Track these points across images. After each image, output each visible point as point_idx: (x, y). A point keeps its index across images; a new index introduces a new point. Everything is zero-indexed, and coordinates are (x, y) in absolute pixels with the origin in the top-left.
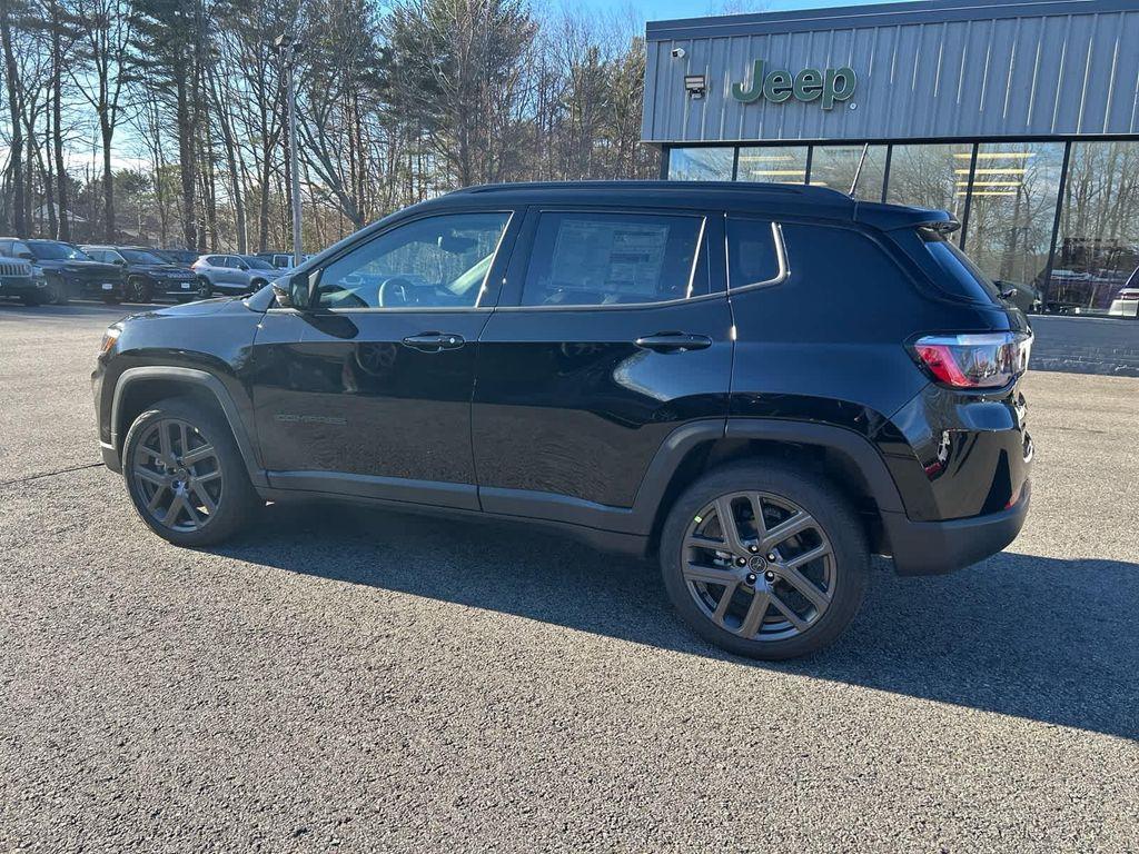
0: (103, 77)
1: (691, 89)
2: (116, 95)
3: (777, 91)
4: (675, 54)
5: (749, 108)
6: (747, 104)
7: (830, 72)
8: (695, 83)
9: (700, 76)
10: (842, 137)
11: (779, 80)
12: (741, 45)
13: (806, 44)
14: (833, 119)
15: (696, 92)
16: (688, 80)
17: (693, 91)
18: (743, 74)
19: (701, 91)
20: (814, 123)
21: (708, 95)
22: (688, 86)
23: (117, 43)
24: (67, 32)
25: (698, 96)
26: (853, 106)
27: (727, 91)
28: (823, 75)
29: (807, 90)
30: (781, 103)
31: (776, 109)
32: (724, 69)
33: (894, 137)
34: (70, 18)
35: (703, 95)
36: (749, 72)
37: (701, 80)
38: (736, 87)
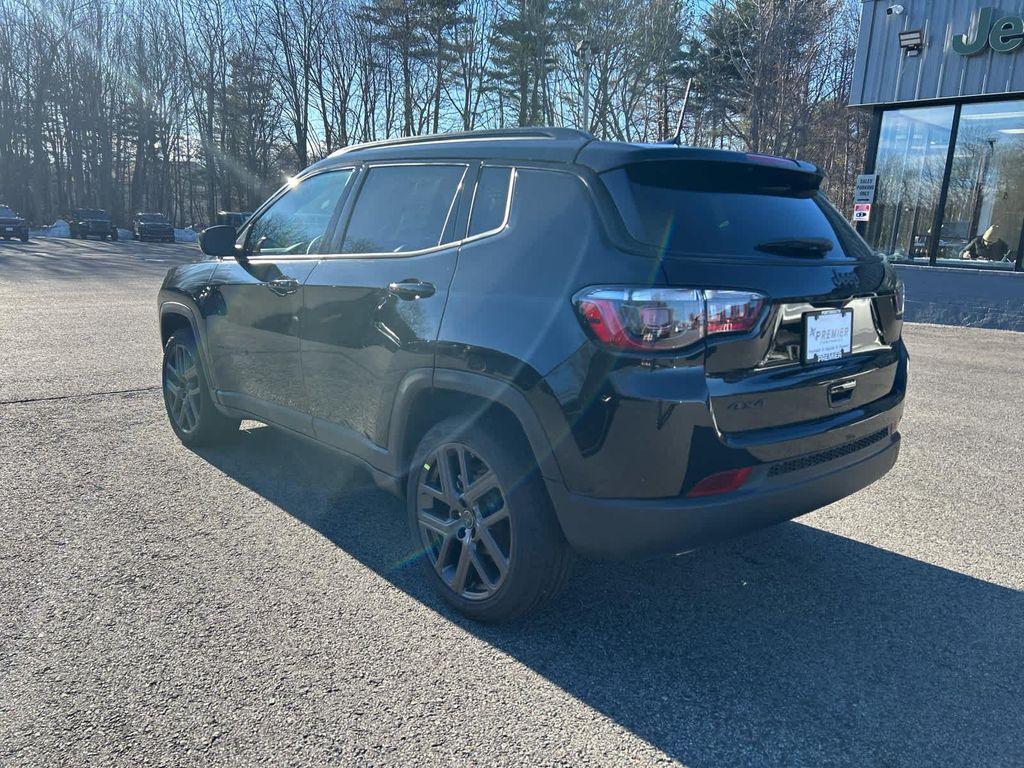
0: (468, 90)
1: (906, 46)
2: (477, 104)
3: (1005, 39)
4: (890, 11)
5: (972, 60)
6: (970, 56)
8: (912, 40)
9: (916, 32)
11: (1008, 27)
15: (912, 49)
16: (902, 37)
17: (909, 48)
18: (968, 23)
19: (918, 48)
21: (925, 51)
22: (903, 43)
23: (479, 62)
24: (447, 57)
25: (915, 53)
27: (948, 44)
30: (1010, 53)
31: (1004, 57)
32: (946, 21)
34: (450, 47)
35: (920, 51)
36: (974, 21)
37: (918, 35)
38: (957, 39)
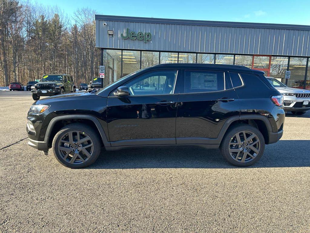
1: (109, 34)
3: (133, 37)
4: (105, 24)
5: (126, 40)
6: (125, 39)
7: (145, 33)
8: (111, 33)
10: (149, 50)
11: (133, 34)
12: (122, 24)
13: (139, 26)
14: (147, 45)
17: (110, 35)
18: (123, 31)
20: (142, 46)
21: (114, 36)
22: (109, 33)
25: (111, 36)
26: (151, 42)
27: (119, 35)
28: (144, 34)
29: (140, 37)
31: (133, 41)
32: (118, 30)
33: (161, 50)
35: (113, 36)
36: (125, 31)
37: (112, 32)
38: (122, 35)
